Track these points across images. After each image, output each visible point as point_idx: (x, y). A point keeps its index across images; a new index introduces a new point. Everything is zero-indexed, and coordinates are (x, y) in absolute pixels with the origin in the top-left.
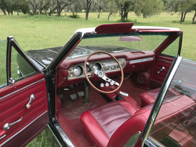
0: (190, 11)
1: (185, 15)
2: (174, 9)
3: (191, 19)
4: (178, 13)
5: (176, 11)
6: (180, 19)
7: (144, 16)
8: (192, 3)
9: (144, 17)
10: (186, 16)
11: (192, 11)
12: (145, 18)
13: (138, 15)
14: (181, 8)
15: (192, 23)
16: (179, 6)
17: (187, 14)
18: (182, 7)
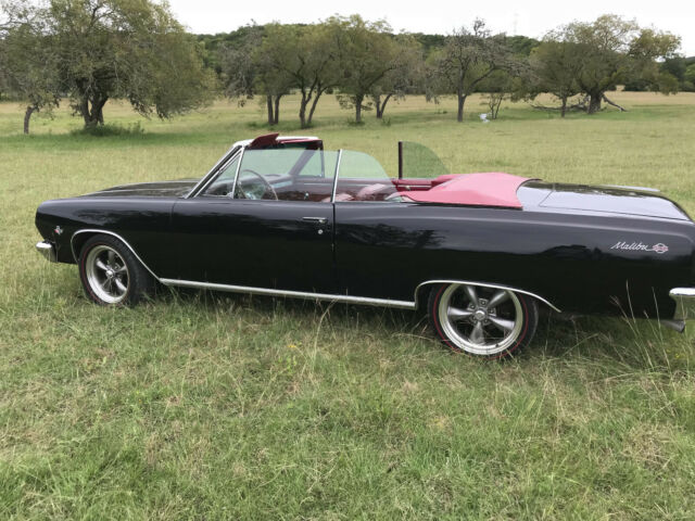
0: (287, 93)
1: (277, 104)
2: (243, 89)
3: (297, 116)
4: (257, 98)
5: (250, 94)
6: (266, 117)
7: (163, 113)
8: (288, 71)
9: (160, 116)
10: (280, 108)
11: (291, 91)
12: (165, 119)
13: (143, 109)
14: (263, 83)
15: (300, 125)
16: (257, 78)
17: (281, 101)
18: (265, 81)
